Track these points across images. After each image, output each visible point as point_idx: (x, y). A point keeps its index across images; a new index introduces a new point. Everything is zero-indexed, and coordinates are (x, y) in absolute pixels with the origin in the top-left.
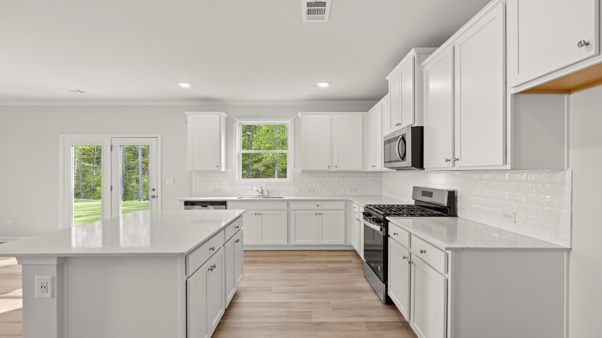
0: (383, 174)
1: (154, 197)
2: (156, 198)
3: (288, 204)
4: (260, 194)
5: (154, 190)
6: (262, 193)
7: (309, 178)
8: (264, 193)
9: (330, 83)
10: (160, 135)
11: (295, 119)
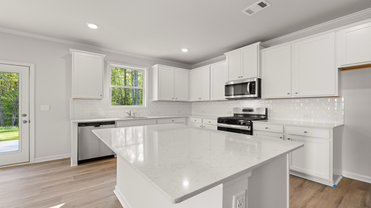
0: (192, 103)
1: (25, 122)
2: (28, 123)
3: (157, 120)
4: (129, 116)
5: (25, 115)
6: (130, 115)
7: (157, 105)
8: (131, 115)
9: (189, 50)
10: (34, 65)
11: (149, 68)
